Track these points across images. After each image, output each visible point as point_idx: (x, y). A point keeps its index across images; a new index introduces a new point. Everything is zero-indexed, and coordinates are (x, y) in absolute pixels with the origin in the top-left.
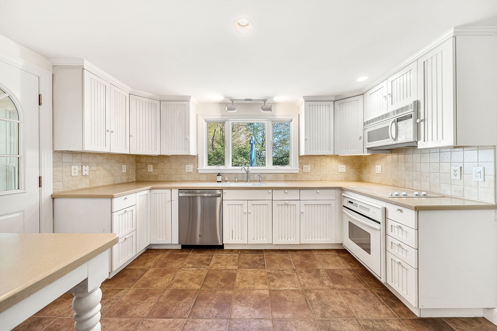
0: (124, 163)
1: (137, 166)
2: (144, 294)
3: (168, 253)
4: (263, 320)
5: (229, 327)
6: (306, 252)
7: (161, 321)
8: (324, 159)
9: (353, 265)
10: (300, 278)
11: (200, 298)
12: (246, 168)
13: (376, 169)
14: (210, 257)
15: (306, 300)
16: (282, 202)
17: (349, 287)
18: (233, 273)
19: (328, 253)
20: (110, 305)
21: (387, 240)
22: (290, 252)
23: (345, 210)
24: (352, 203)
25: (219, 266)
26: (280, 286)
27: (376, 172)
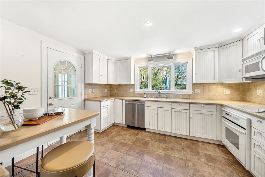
0: (106, 88)
1: (110, 89)
2: (111, 141)
3: (121, 128)
4: (158, 165)
5: (141, 163)
6: (194, 141)
7: (115, 152)
8: (212, 86)
9: (228, 156)
10: (185, 153)
11: (131, 148)
12: (159, 90)
13: (257, 93)
14: (138, 133)
15: (185, 164)
16: (178, 110)
17: (220, 166)
18: (148, 142)
19: (210, 145)
20: (99, 141)
21: (251, 141)
22: (183, 139)
23: (223, 119)
24: (228, 115)
25: (142, 138)
26: (172, 154)
27: (257, 95)
